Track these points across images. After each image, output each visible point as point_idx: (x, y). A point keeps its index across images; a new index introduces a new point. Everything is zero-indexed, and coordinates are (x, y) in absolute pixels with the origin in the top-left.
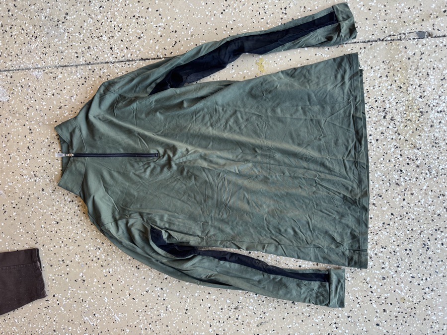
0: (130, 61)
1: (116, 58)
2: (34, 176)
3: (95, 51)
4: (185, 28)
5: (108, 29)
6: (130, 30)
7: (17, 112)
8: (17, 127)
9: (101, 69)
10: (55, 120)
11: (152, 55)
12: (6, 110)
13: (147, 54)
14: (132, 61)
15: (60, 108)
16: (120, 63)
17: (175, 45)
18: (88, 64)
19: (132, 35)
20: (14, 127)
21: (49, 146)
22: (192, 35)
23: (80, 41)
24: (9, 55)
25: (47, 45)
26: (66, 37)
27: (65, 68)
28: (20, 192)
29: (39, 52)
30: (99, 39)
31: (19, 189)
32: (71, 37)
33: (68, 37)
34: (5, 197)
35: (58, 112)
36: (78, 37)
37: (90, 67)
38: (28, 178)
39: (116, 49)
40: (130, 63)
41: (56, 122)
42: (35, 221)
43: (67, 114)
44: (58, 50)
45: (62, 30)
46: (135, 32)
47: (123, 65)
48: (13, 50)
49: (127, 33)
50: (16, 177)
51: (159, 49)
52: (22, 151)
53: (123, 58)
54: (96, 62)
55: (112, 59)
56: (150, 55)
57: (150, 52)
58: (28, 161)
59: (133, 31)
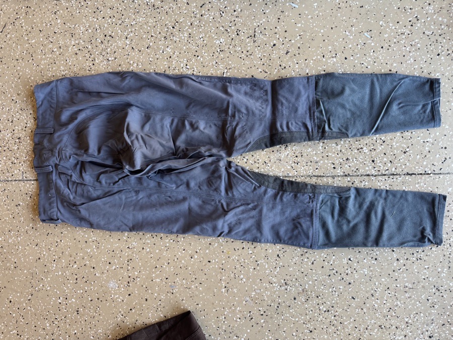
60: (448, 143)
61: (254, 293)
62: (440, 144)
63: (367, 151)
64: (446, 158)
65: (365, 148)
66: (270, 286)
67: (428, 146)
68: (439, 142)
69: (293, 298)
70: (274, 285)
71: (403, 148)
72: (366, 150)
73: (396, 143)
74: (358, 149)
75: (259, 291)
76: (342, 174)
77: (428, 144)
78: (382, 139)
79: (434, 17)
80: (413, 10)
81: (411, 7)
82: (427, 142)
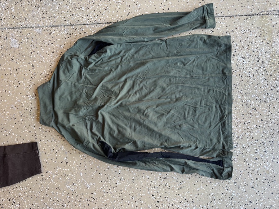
0: (99, 23)
1: (91, 21)
2: (35, 96)
3: (76, 17)
4: (135, 4)
5: (86, 3)
6: (100, 4)
7: (24, 54)
8: (24, 64)
9: (80, 29)
10: (49, 60)
11: (114, 20)
12: (16, 53)
13: (110, 19)
14: (101, 24)
15: (53, 53)
16: (93, 25)
17: (128, 14)
18: (72, 25)
19: (101, 7)
20: (22, 64)
21: (45, 76)
22: (140, 9)
23: (67, 11)
24: (19, 18)
25: (46, 13)
26: (58, 8)
27: (57, 27)
28: (25, 106)
29: (39, 17)
30: (80, 9)
31: (25, 104)
32: (61, 8)
33: (59, 8)
34: (15, 109)
35: (52, 55)
36: (66, 8)
37: (73, 27)
38: (31, 97)
39: (90, 16)
40: (100, 25)
41: (50, 61)
42: (35, 125)
43: (58, 56)
44: (53, 16)
45: (55, 3)
46: (103, 5)
47: (95, 26)
48: (22, 15)
49: (98, 6)
50: (23, 96)
51: (118, 16)
52: (27, 80)
53: (95, 22)
54: (77, 24)
55: (87, 22)
56: (112, 20)
57: (113, 19)
58: (31, 86)
59: (102, 5)
65: (83, 8)
72: (83, 9)
76: (69, 24)
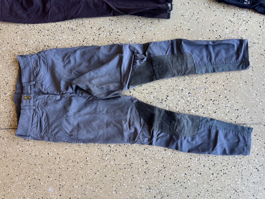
60: (239, 107)
61: (132, 194)
62: (235, 108)
63: (193, 111)
64: (238, 116)
66: (141, 190)
67: (228, 109)
68: (234, 106)
69: (154, 197)
70: (143, 189)
71: (214, 110)
73: (210, 107)
74: (188, 111)
75: (134, 193)
77: (228, 107)
78: (202, 105)
79: (230, 36)
80: (218, 31)
81: (217, 30)
82: (228, 106)
